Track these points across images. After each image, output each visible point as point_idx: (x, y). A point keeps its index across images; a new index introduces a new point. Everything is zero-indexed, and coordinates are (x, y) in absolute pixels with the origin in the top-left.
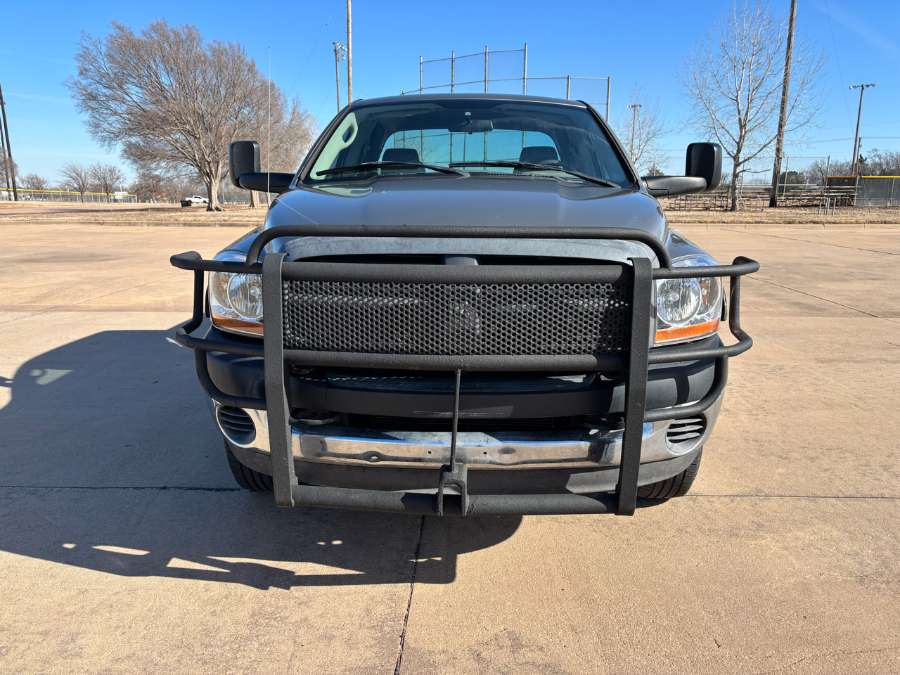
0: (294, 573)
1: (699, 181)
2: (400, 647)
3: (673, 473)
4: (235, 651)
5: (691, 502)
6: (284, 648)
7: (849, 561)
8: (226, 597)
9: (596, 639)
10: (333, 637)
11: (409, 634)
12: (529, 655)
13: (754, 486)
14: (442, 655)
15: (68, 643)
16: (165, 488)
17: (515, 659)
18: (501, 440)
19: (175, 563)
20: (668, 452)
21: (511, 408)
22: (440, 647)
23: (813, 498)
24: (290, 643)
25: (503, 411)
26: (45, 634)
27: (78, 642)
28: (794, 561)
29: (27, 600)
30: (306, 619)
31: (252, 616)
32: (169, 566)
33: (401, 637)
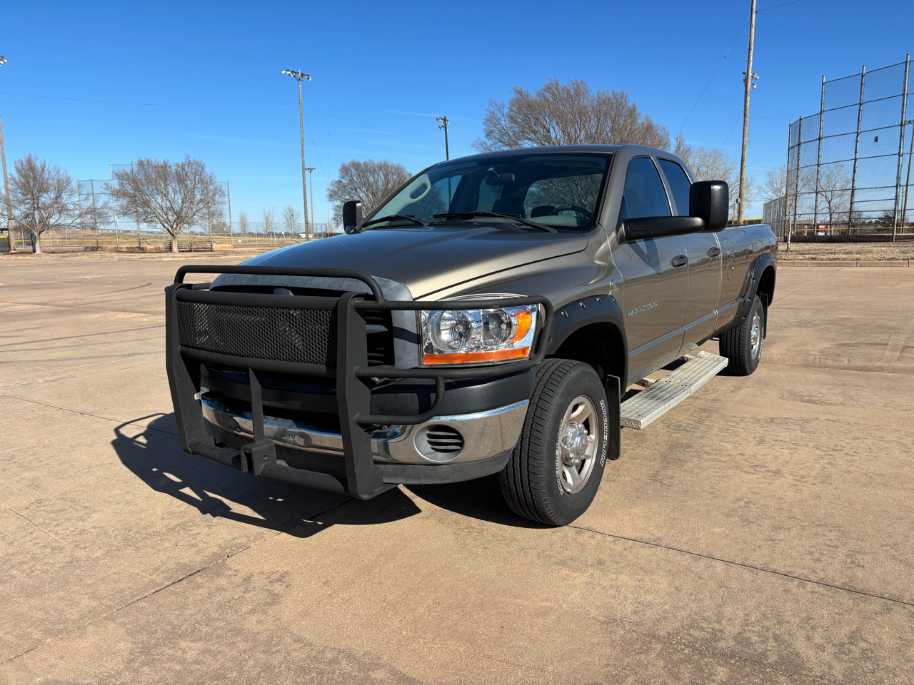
0: (231, 509)
2: (220, 561)
3: (444, 479)
4: (145, 538)
5: (574, 534)
6: (167, 544)
8: (180, 513)
10: (197, 546)
11: (234, 557)
15: (87, 514)
17: (265, 585)
18: (298, 427)
19: (187, 491)
20: (421, 457)
21: (301, 402)
24: (173, 543)
25: (296, 405)
26: (85, 508)
27: (91, 515)
29: (101, 491)
30: (198, 534)
31: (177, 525)
32: (180, 490)
33: (228, 556)
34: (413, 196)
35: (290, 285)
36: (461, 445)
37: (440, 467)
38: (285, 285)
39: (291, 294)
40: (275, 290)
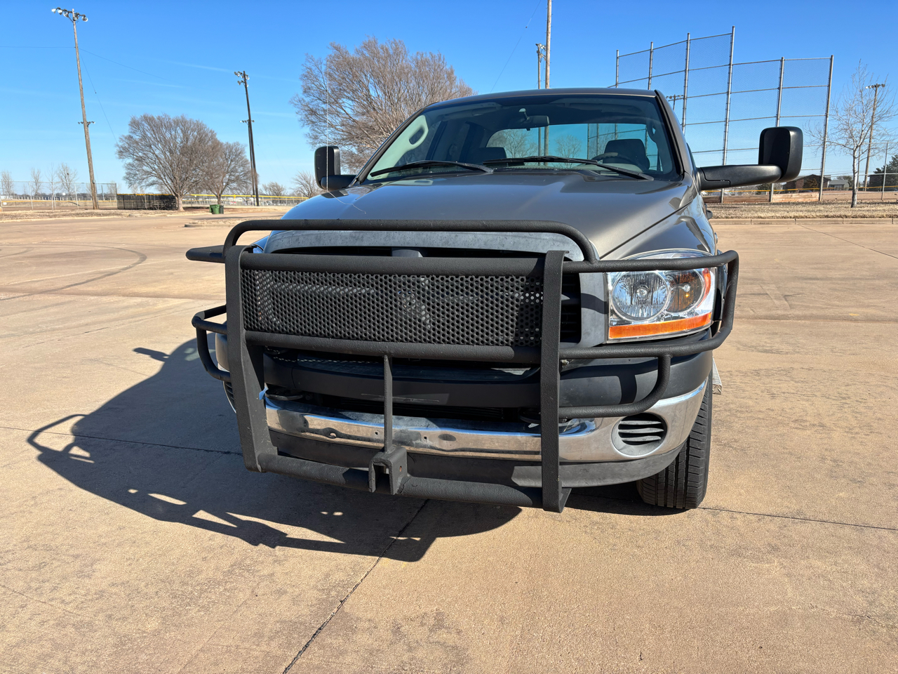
0: (287, 535)
1: (772, 169)
2: (336, 610)
3: (634, 476)
4: (202, 591)
5: (710, 516)
6: (241, 595)
7: (859, 599)
8: (221, 547)
9: (518, 632)
10: (285, 592)
11: (350, 601)
12: (445, 635)
13: (797, 507)
14: (367, 623)
15: (87, 566)
16: (228, 453)
17: (429, 636)
18: (440, 426)
19: (202, 515)
20: (616, 453)
21: (447, 395)
22: (369, 616)
23: (860, 527)
24: (248, 592)
25: (440, 399)
26: (76, 557)
27: (94, 566)
28: (790, 590)
29: (80, 530)
30: (272, 575)
31: (232, 566)
32: (194, 516)
33: (341, 602)
34: (413, 139)
35: (421, 245)
36: (662, 435)
37: (632, 462)
38: (414, 245)
39: (420, 255)
40: (394, 252)
